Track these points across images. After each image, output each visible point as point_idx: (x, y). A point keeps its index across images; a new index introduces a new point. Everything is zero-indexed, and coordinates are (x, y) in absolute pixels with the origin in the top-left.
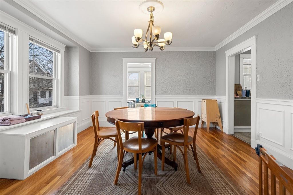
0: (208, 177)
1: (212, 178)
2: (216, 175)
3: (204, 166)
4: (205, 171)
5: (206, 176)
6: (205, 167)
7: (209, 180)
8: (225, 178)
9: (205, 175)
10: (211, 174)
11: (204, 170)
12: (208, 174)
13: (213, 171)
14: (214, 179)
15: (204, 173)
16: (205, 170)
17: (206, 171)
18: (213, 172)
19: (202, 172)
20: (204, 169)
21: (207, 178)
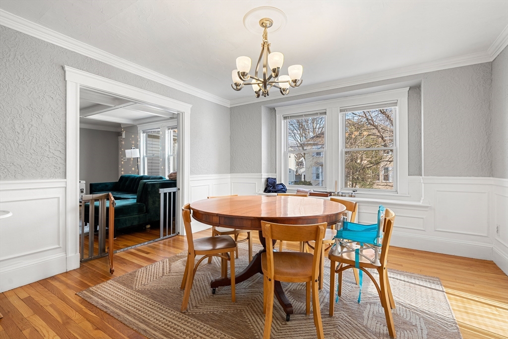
0: (167, 310)
1: (160, 313)
2: (155, 320)
3: (185, 327)
4: (176, 317)
5: (169, 310)
6: (181, 325)
7: (162, 307)
8: (140, 323)
9: (172, 311)
10: (164, 319)
11: (179, 318)
12: (169, 315)
13: (163, 325)
14: (156, 313)
15: (175, 313)
16: (177, 319)
17: (174, 317)
18: (162, 323)
19: (179, 313)
20: (180, 320)
21: (167, 308)
